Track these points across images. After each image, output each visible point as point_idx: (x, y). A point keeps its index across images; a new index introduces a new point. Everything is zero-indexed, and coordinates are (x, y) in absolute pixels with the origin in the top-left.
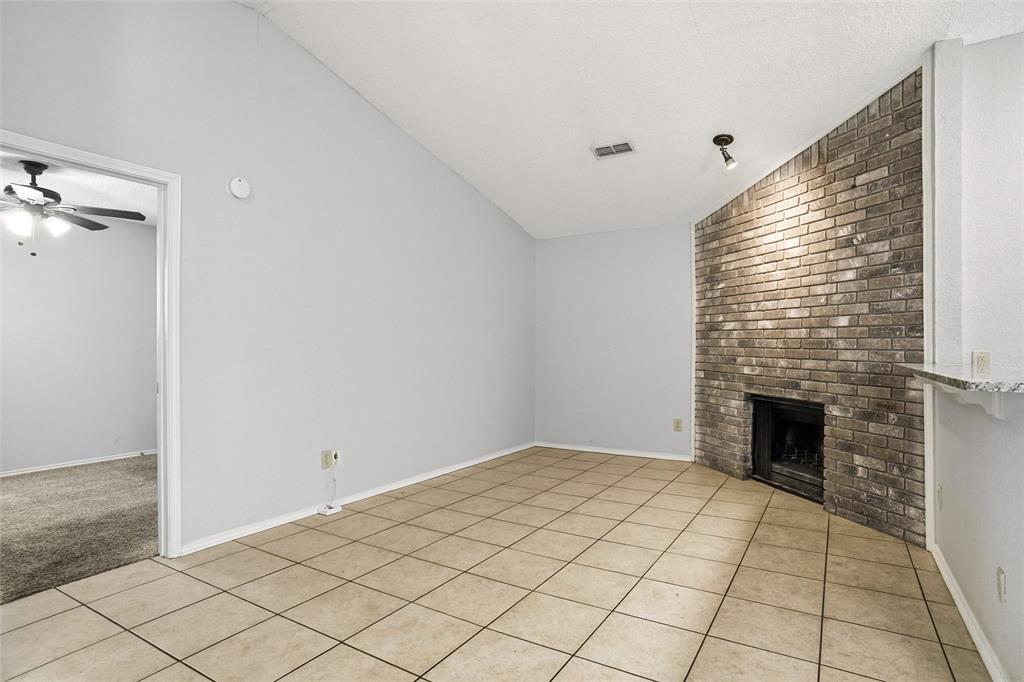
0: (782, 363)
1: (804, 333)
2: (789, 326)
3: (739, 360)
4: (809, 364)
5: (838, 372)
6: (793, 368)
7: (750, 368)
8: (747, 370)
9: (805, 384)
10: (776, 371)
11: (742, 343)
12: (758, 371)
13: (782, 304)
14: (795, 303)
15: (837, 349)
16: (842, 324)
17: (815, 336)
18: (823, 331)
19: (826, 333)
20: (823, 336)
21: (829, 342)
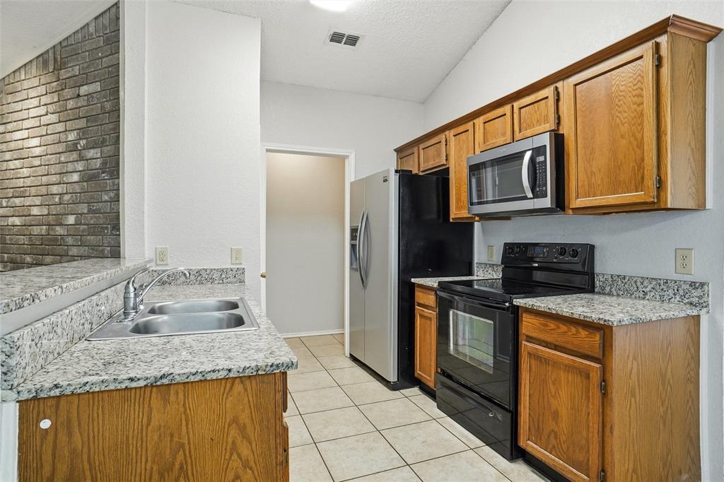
1: (44, 230)
2: (33, 223)
13: (28, 201)
14: (37, 201)
15: (67, 246)
16: (71, 223)
17: (51, 233)
18: (58, 228)
19: (60, 230)
20: (57, 233)
21: (62, 239)
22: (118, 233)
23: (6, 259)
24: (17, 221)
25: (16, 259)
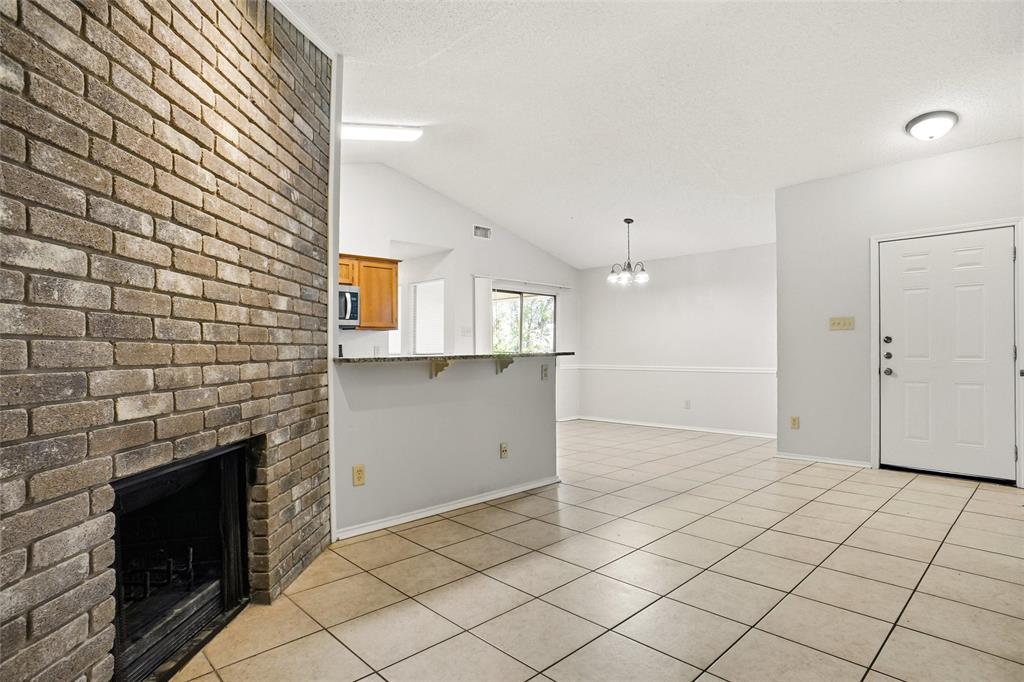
0: (213, 374)
1: (242, 313)
2: (223, 297)
3: (99, 380)
4: (251, 371)
5: (280, 377)
6: (229, 383)
7: (138, 401)
8: (127, 409)
9: (247, 408)
10: (200, 395)
11: (104, 325)
12: (162, 402)
13: (214, 247)
14: (233, 254)
15: (277, 344)
16: (282, 308)
17: (256, 321)
18: (265, 314)
19: (268, 318)
20: (265, 323)
21: (271, 333)
22: (324, 329)
23: (150, 383)
24: (186, 285)
25: (182, 378)
